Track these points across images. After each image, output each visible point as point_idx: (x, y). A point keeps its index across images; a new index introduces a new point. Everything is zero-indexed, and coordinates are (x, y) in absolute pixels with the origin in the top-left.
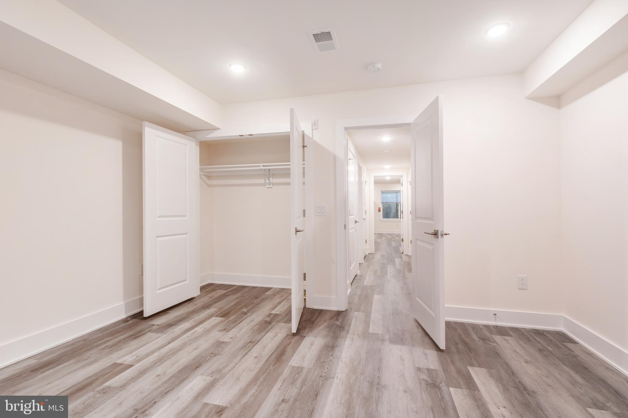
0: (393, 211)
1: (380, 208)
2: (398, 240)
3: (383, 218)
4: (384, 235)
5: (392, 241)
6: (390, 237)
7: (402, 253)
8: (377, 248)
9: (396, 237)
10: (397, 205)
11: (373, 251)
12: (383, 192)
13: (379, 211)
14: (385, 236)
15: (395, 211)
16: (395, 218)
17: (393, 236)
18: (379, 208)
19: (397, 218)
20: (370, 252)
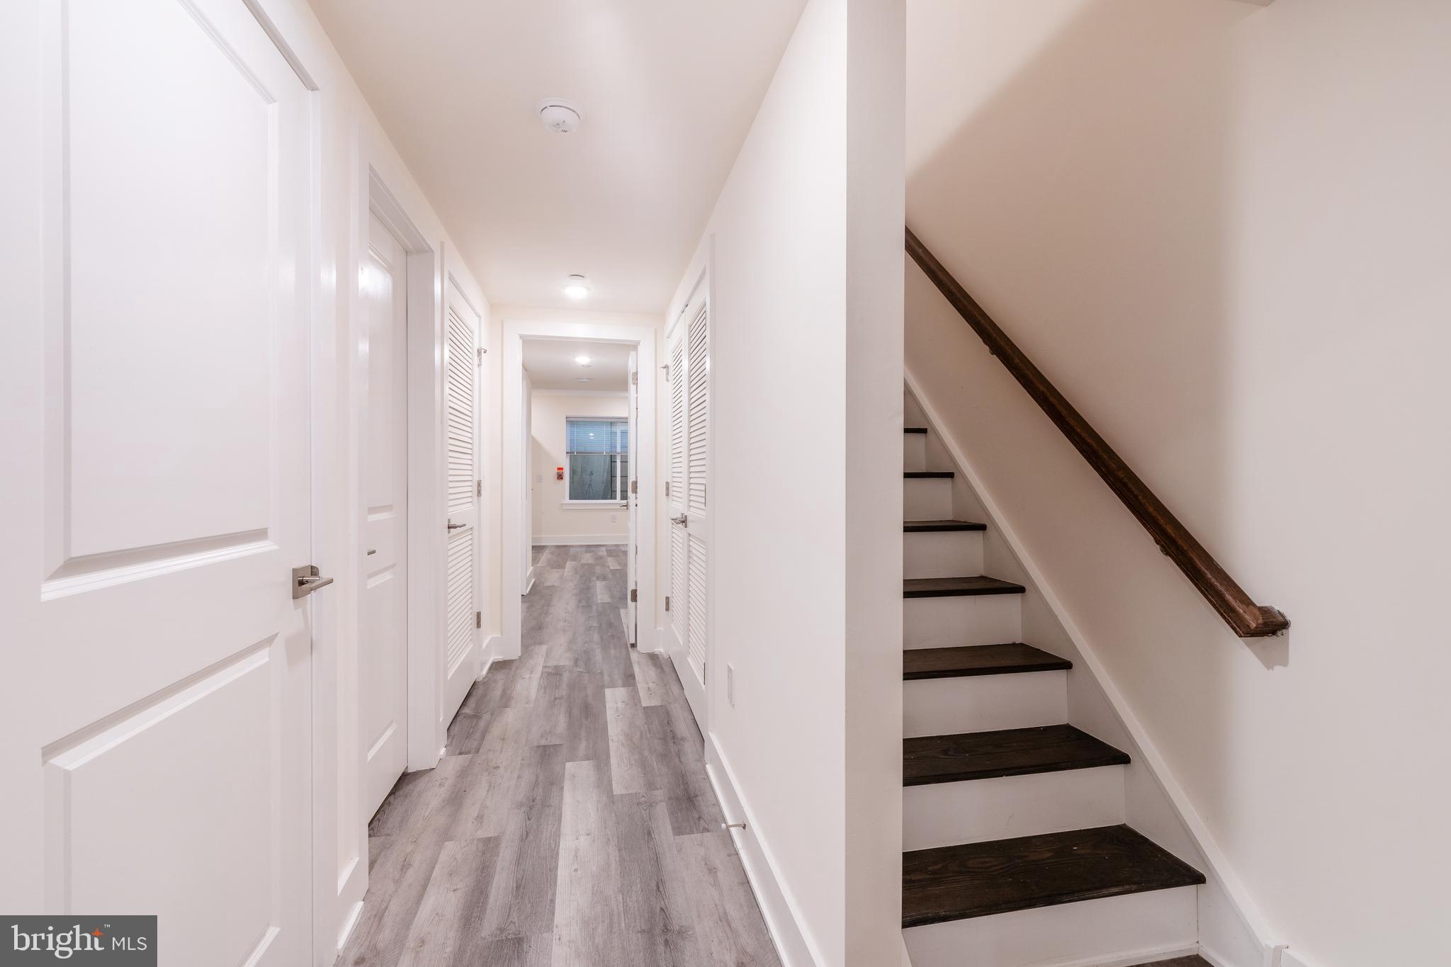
0: (600, 476)
1: (562, 469)
2: (614, 572)
3: (570, 499)
4: (572, 551)
5: (594, 578)
6: (588, 558)
7: (633, 646)
8: (534, 632)
9: (609, 559)
10: (612, 461)
11: (514, 652)
12: (572, 422)
13: (560, 477)
14: (575, 558)
15: (606, 476)
16: (605, 498)
17: (600, 554)
18: (559, 469)
19: (611, 499)
20: (500, 658)
